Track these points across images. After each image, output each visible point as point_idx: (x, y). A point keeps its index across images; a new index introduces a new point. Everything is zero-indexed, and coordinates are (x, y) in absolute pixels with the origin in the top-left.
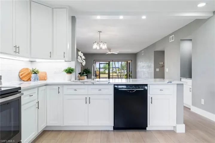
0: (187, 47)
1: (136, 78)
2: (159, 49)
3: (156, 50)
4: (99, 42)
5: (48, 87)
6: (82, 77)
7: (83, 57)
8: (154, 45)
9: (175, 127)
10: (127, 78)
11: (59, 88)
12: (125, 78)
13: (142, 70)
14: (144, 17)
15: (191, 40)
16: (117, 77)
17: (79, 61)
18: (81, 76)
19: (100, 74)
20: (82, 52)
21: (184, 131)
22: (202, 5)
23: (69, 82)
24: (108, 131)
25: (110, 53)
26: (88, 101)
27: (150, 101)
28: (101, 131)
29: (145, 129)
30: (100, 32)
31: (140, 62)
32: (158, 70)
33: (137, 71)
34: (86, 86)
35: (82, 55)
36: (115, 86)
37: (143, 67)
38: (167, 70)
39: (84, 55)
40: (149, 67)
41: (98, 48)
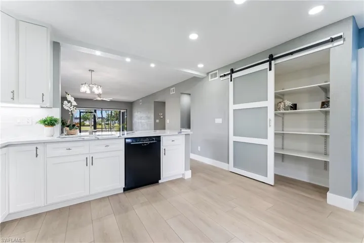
0: (185, 100)
1: (131, 130)
2: (160, 99)
3: (157, 100)
4: (91, 83)
5: (10, 148)
6: (72, 131)
7: (74, 103)
8: (153, 95)
9: (183, 174)
10: (120, 131)
11: (37, 148)
12: (118, 131)
13: (140, 121)
14: (153, 65)
15: (190, 94)
16: (101, 129)
17: (66, 108)
18: (70, 129)
19: (80, 126)
20: (71, 96)
21: (190, 177)
22: (201, 66)
23: (50, 139)
24: (117, 195)
25: (99, 99)
26: (90, 161)
27: (164, 153)
28: (108, 197)
29: (158, 182)
30: (91, 71)
31: (138, 112)
32: (157, 121)
33: (133, 122)
34: (87, 143)
35: (72, 100)
36: (127, 140)
37: (141, 117)
38: (167, 121)
39: (76, 99)
40: (149, 118)
41: (88, 92)
